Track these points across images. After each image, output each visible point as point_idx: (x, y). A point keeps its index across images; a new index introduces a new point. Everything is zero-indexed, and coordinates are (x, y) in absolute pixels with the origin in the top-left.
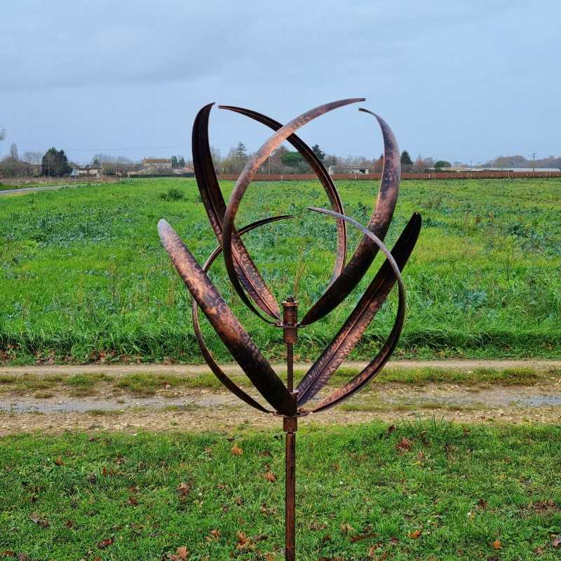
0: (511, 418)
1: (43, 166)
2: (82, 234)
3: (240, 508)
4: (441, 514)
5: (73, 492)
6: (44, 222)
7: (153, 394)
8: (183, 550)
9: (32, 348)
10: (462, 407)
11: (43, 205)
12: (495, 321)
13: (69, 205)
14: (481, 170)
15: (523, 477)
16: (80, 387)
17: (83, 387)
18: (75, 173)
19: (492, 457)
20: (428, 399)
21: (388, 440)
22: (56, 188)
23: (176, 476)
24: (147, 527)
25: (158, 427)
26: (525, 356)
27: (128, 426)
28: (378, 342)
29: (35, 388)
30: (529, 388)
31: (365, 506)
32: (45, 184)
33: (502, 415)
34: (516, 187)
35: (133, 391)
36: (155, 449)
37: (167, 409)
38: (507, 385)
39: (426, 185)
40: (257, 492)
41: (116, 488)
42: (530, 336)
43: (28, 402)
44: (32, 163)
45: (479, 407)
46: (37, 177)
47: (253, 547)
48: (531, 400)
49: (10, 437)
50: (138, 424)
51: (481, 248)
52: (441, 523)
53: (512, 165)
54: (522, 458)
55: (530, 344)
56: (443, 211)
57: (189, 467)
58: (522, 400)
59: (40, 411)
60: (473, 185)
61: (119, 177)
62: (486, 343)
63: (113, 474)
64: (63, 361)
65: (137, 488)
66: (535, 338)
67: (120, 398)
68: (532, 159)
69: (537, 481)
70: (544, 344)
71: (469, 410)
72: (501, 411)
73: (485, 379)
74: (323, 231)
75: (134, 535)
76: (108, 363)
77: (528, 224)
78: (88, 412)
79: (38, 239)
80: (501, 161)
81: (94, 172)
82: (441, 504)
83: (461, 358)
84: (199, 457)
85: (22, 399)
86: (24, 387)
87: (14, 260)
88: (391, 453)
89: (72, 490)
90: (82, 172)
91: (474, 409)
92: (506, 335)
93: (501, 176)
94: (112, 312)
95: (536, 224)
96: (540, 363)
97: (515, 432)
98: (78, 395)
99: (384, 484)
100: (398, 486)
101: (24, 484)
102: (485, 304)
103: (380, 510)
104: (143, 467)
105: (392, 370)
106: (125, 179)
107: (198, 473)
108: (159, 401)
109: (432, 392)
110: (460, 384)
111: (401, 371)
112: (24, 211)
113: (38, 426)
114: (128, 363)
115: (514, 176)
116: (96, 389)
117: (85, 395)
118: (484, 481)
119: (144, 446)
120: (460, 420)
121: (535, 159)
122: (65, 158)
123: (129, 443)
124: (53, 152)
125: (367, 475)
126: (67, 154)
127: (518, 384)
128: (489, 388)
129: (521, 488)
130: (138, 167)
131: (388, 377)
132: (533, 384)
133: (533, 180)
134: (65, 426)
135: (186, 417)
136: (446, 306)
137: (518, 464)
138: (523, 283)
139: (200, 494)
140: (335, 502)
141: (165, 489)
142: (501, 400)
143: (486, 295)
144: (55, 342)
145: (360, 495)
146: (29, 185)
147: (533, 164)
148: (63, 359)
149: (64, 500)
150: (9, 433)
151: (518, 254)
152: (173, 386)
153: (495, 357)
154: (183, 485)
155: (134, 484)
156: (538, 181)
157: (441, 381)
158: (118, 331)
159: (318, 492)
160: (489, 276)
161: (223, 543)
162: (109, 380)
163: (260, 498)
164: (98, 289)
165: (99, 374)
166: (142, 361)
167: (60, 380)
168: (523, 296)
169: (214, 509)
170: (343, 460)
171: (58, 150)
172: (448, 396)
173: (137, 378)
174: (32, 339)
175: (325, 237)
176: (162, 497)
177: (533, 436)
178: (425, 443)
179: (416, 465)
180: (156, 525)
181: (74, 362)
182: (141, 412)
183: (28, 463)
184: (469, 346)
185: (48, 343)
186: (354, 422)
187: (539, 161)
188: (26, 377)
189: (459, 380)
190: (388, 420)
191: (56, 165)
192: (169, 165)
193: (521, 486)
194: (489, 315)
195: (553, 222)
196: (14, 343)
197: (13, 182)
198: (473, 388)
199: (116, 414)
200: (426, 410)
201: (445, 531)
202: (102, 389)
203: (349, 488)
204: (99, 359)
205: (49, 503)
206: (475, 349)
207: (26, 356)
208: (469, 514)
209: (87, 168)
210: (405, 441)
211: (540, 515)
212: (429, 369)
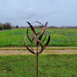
7: (26, 51)
8: (28, 67)
9: (14, 46)
11: (16, 31)
12: (61, 43)
17: (19, 50)
18: (19, 28)
19: (60, 57)
22: (17, 29)
25: (26, 54)
34: (64, 29)
39: (54, 29)
43: (13, 51)
45: (59, 52)
46: (15, 28)
50: (24, 54)
51: (60, 36)
54: (63, 57)
55: (64, 46)
57: (29, 58)
60: (59, 29)
61: (23, 28)
63: (21, 59)
65: (24, 60)
69: (65, 60)
70: (66, 46)
73: (60, 49)
75: (23, 65)
77: (65, 33)
78: (19, 52)
79: (15, 34)
80: (62, 27)
81: (21, 28)
82: (55, 62)
83: (57, 47)
92: (62, 45)
94: (22, 42)
96: (65, 48)
97: (63, 55)
100: (50, 60)
102: (60, 41)
103: (48, 63)
109: (54, 51)
113: (14, 54)
114: (23, 47)
120: (57, 53)
123: (23, 56)
125: (47, 59)
127: (63, 50)
129: (63, 61)
130: (25, 27)
131: (50, 49)
132: (65, 50)
134: (17, 54)
138: (64, 39)
139: (30, 61)
144: (16, 45)
147: (65, 27)
149: (16, 61)
150: (11, 54)
151: (64, 36)
153: (61, 47)
154: (28, 60)
156: (66, 29)
158: (22, 44)
161: (32, 66)
166: (25, 47)
167: (16, 49)
168: (64, 41)
172: (56, 51)
173: (24, 49)
176: (26, 61)
178: (53, 56)
179: (52, 58)
181: (18, 47)
188: (13, 49)
189: (57, 49)
190: (50, 53)
191: (17, 27)
196: (12, 45)
197: (13, 29)
199: (22, 53)
201: (55, 65)
202: (21, 50)
204: (20, 47)
206: (59, 46)
210: (51, 56)
212: (54, 48)
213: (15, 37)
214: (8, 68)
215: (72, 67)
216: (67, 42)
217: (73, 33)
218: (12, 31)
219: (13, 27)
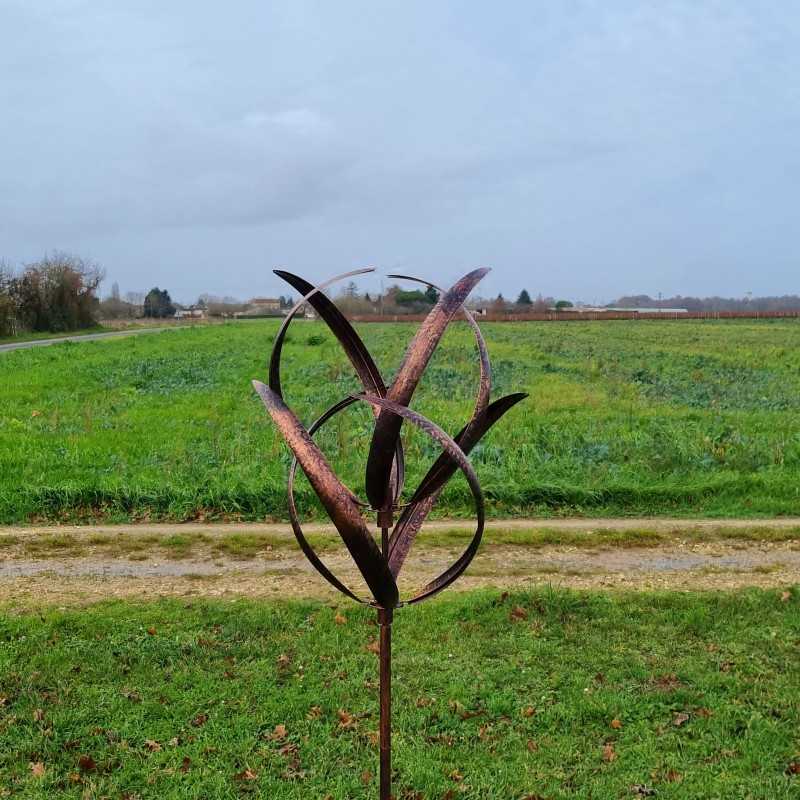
0: (632, 584)
1: (146, 306)
2: (184, 380)
3: (342, 682)
4: (557, 689)
5: (166, 664)
6: (144, 366)
7: (254, 556)
8: (281, 728)
9: (128, 505)
10: (581, 571)
11: (144, 350)
12: (617, 478)
13: (171, 349)
14: (604, 310)
15: (644, 649)
16: (176, 549)
17: (179, 549)
18: (179, 314)
19: (612, 627)
20: (543, 562)
21: (500, 608)
22: (159, 330)
23: (276, 647)
24: (244, 703)
25: (259, 593)
26: (648, 515)
27: (227, 591)
28: (493, 500)
29: (129, 549)
30: (651, 550)
31: (476, 681)
32: (147, 327)
33: (623, 580)
34: (641, 330)
35: (232, 553)
36: (253, 616)
37: (267, 573)
38: (629, 546)
39: (545, 327)
40: (361, 665)
41: (211, 659)
42: (654, 493)
43: (122, 563)
44: (134, 303)
45: (599, 570)
46: (138, 318)
47: (356, 725)
48: (653, 564)
49: (102, 603)
50: (236, 589)
51: (603, 396)
52: (556, 699)
53: (638, 305)
54: (642, 628)
56: (563, 355)
57: (289, 637)
58: (643, 563)
59: (134, 575)
60: (595, 327)
61: (224, 317)
62: (606, 500)
63: (209, 645)
64: (160, 520)
65: (235, 659)
66: (659, 495)
67: (219, 561)
68: (658, 299)
70: (668, 501)
71: (588, 574)
72: (622, 576)
73: (606, 541)
74: (437, 377)
75: (229, 713)
76: (208, 521)
77: (653, 370)
78: (185, 576)
79: (138, 385)
80: (626, 301)
81: (199, 312)
82: (556, 678)
83: (581, 516)
84: (301, 625)
85: (116, 561)
86: (118, 548)
87: (112, 408)
88: (505, 622)
89: (166, 662)
90: (186, 313)
91: (593, 574)
92: (628, 492)
93: (626, 317)
94: (214, 465)
95: (661, 369)
96: (665, 522)
97: (636, 599)
98: (174, 557)
99: (496, 657)
100: (511, 658)
101: (115, 654)
102: (606, 458)
103: (491, 685)
104: (242, 638)
105: (507, 531)
106: (231, 321)
107: (299, 645)
108: (259, 564)
109: (549, 555)
110: (578, 546)
111: (517, 532)
112: (124, 356)
113: (131, 591)
114: (228, 521)
115: (639, 317)
116: (193, 551)
117: (183, 557)
118: (603, 653)
119: (242, 614)
120: (578, 586)
121: (662, 299)
122: (168, 299)
123: (226, 610)
124: (156, 292)
125: (479, 647)
126: (170, 294)
127: (639, 546)
128: (609, 550)
129: (641, 660)
130: (246, 307)
131: (503, 539)
132: (656, 546)
133: (658, 322)
134: (159, 592)
135: (288, 582)
136: (565, 460)
137: (638, 635)
138: (647, 435)
139: (301, 667)
140: (443, 676)
141: (263, 661)
142: (622, 564)
143: (607, 448)
144: (152, 499)
145: (471, 668)
146: (131, 328)
147: (658, 304)
148: (159, 517)
149: (157, 671)
150: (101, 598)
151: (643, 402)
152: (274, 548)
153: (616, 515)
154: (283, 657)
155: (232, 656)
156: (664, 323)
157: (558, 542)
158: (217, 487)
159: (426, 666)
160: (611, 426)
161: (323, 721)
162: (207, 541)
163: (365, 672)
164: (199, 440)
165: (197, 534)
166: (242, 520)
167: (156, 541)
168: (646, 450)
169: (315, 684)
170: (454, 629)
171: (162, 290)
172: (566, 559)
173: (236, 539)
174: (128, 496)
175: (438, 383)
176: (260, 670)
177: (654, 603)
178: (541, 612)
179: (531, 636)
180: (254, 700)
181: (171, 521)
182: (240, 577)
183: (120, 631)
184: (589, 503)
185: (144, 500)
186: (465, 589)
187: (665, 301)
188: (121, 538)
189: (578, 542)
190: (502, 585)
191: (159, 306)
192: (277, 306)
193: (642, 659)
194: (610, 470)
195: (680, 368)
196: (109, 499)
197: (115, 324)
198: (593, 550)
199: (216, 578)
200: (543, 575)
201: (560, 708)
202: (201, 552)
203: (460, 660)
204: (197, 517)
205: (142, 676)
206: (595, 507)
207: (122, 514)
208: (586, 690)
209: (191, 309)
210: (520, 608)
211: (662, 691)
212: (546, 529)
213: (136, 407)
214: (72, 747)
215: (738, 730)
216: (677, 461)
217: (735, 371)
218: (103, 348)
219: (118, 311)
